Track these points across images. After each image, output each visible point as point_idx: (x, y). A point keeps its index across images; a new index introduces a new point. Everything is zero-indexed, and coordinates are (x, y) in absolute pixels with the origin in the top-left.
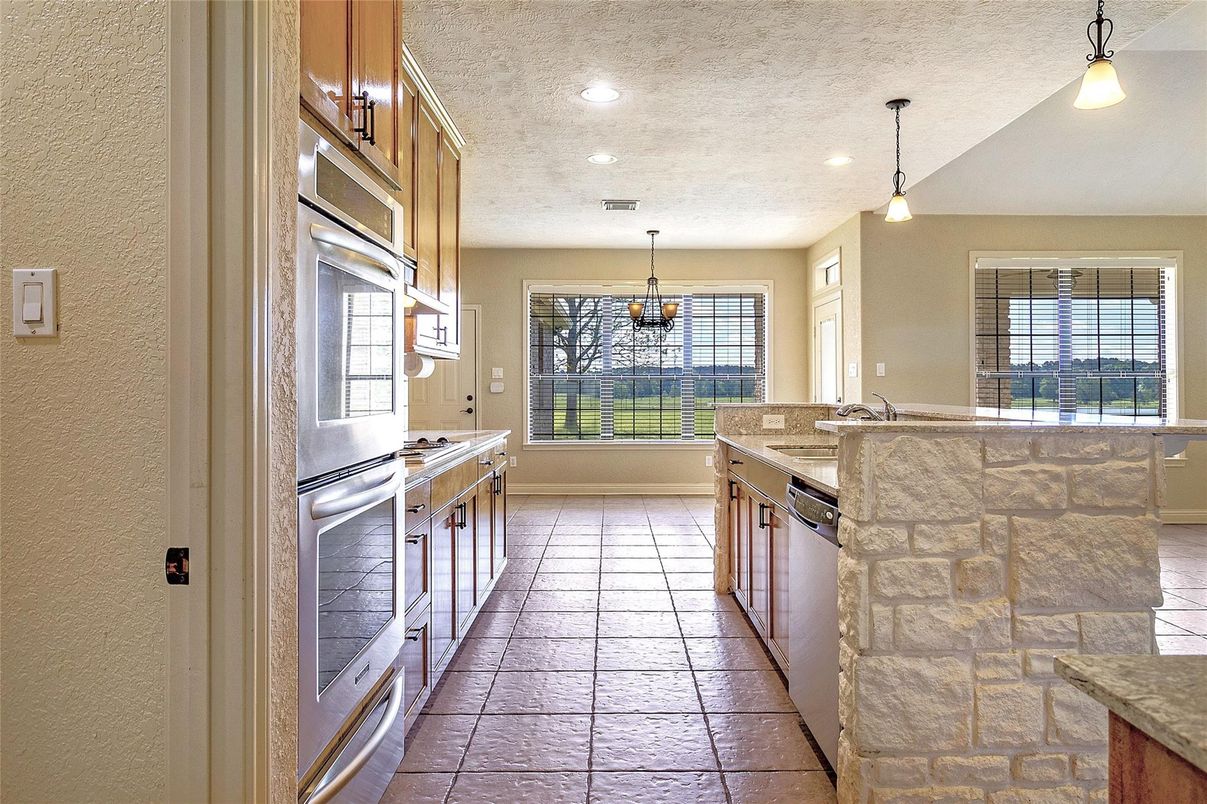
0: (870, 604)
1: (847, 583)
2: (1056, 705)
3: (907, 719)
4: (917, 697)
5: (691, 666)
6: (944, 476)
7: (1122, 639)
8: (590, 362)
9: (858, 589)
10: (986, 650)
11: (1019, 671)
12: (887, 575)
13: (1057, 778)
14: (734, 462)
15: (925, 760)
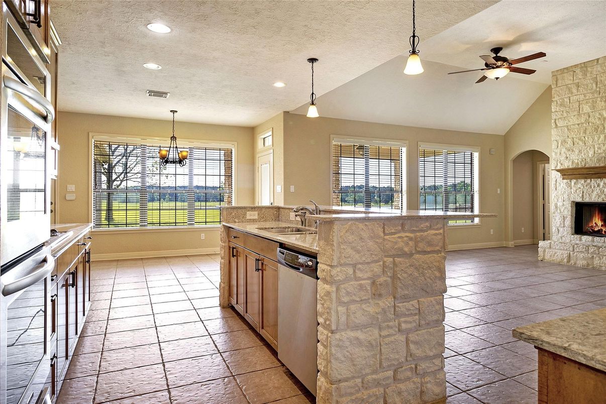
0: (337, 307)
1: (325, 298)
2: (411, 342)
3: (353, 361)
4: (357, 350)
5: (219, 351)
6: (369, 241)
7: (434, 309)
8: (121, 183)
9: (331, 300)
10: (384, 322)
11: (397, 330)
12: (344, 291)
13: (410, 376)
14: (235, 237)
15: (360, 380)
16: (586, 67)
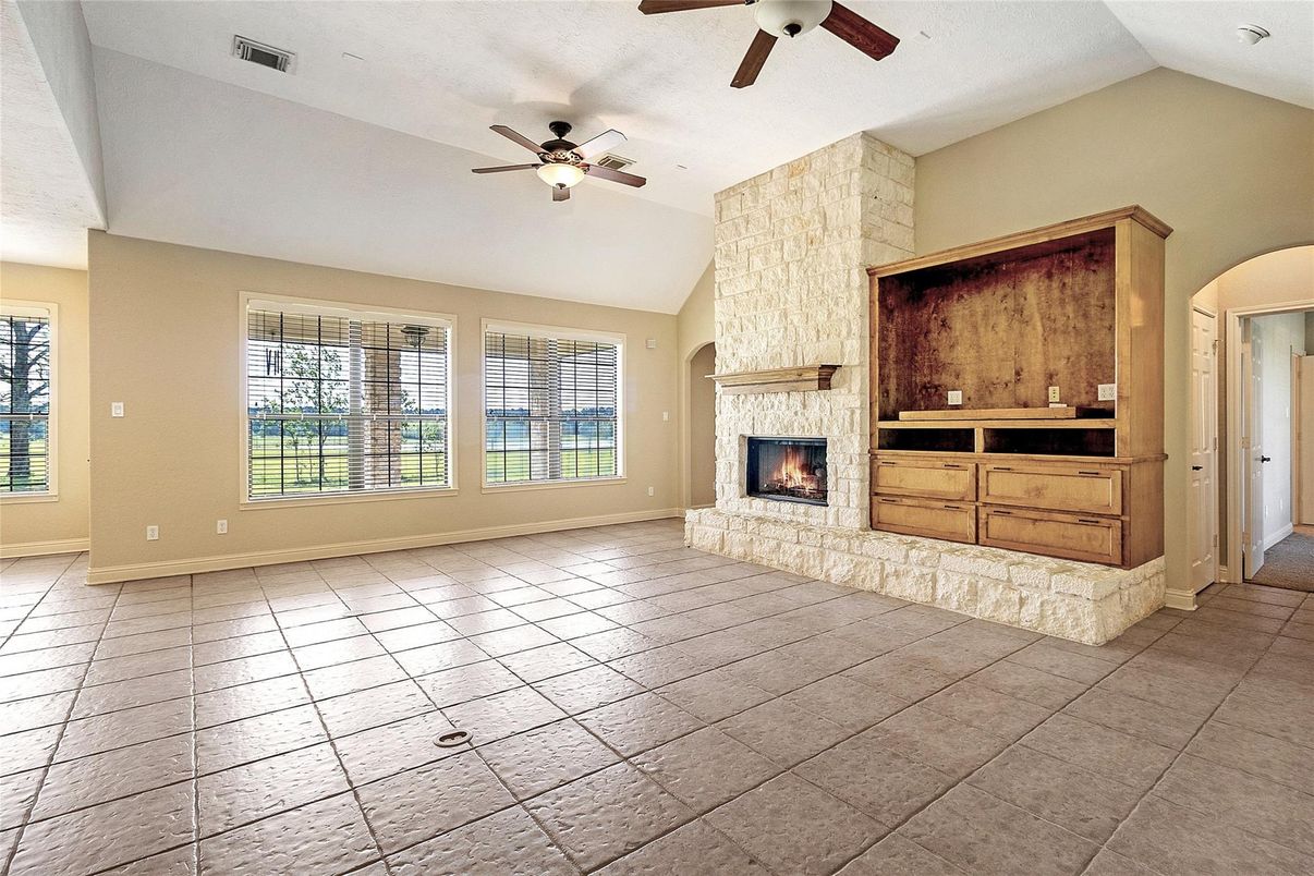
16: (757, 186)
